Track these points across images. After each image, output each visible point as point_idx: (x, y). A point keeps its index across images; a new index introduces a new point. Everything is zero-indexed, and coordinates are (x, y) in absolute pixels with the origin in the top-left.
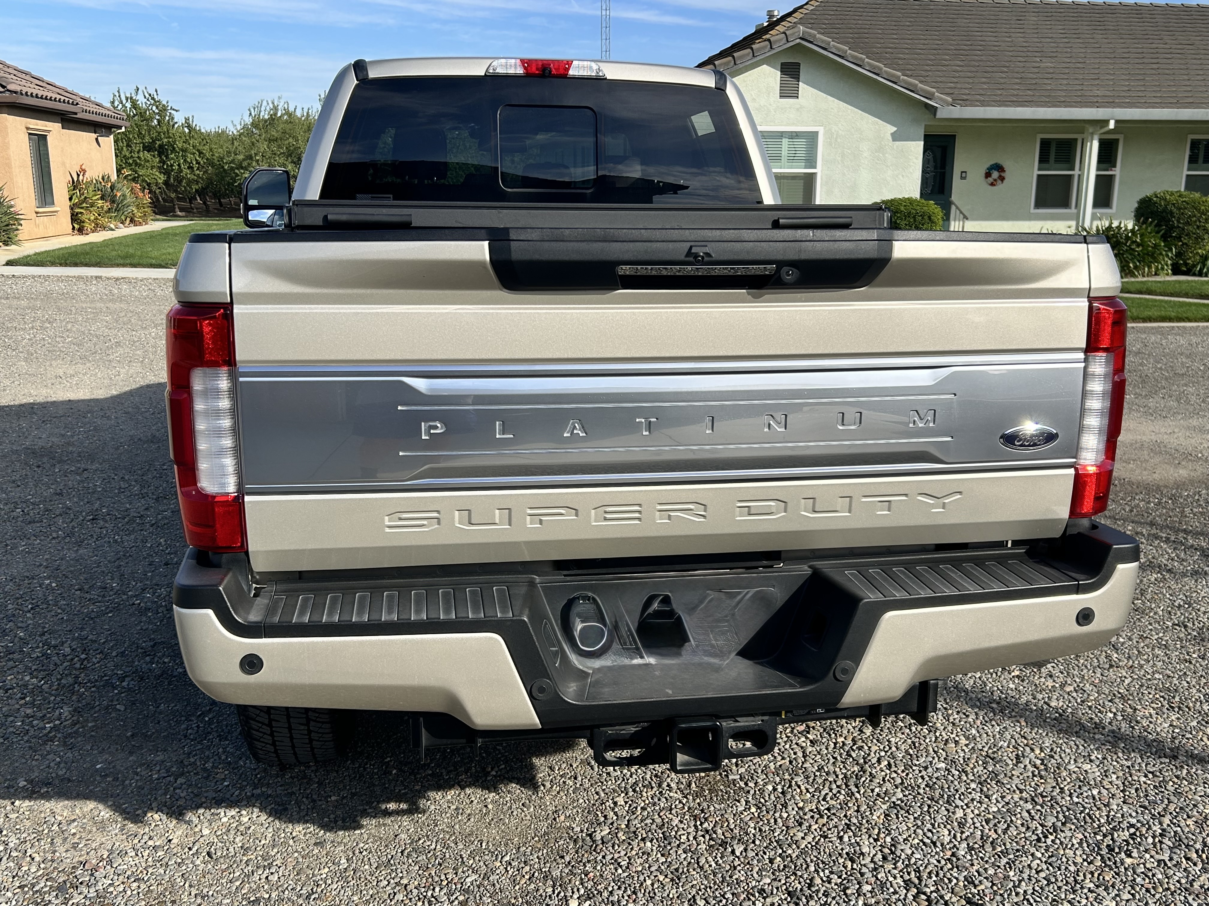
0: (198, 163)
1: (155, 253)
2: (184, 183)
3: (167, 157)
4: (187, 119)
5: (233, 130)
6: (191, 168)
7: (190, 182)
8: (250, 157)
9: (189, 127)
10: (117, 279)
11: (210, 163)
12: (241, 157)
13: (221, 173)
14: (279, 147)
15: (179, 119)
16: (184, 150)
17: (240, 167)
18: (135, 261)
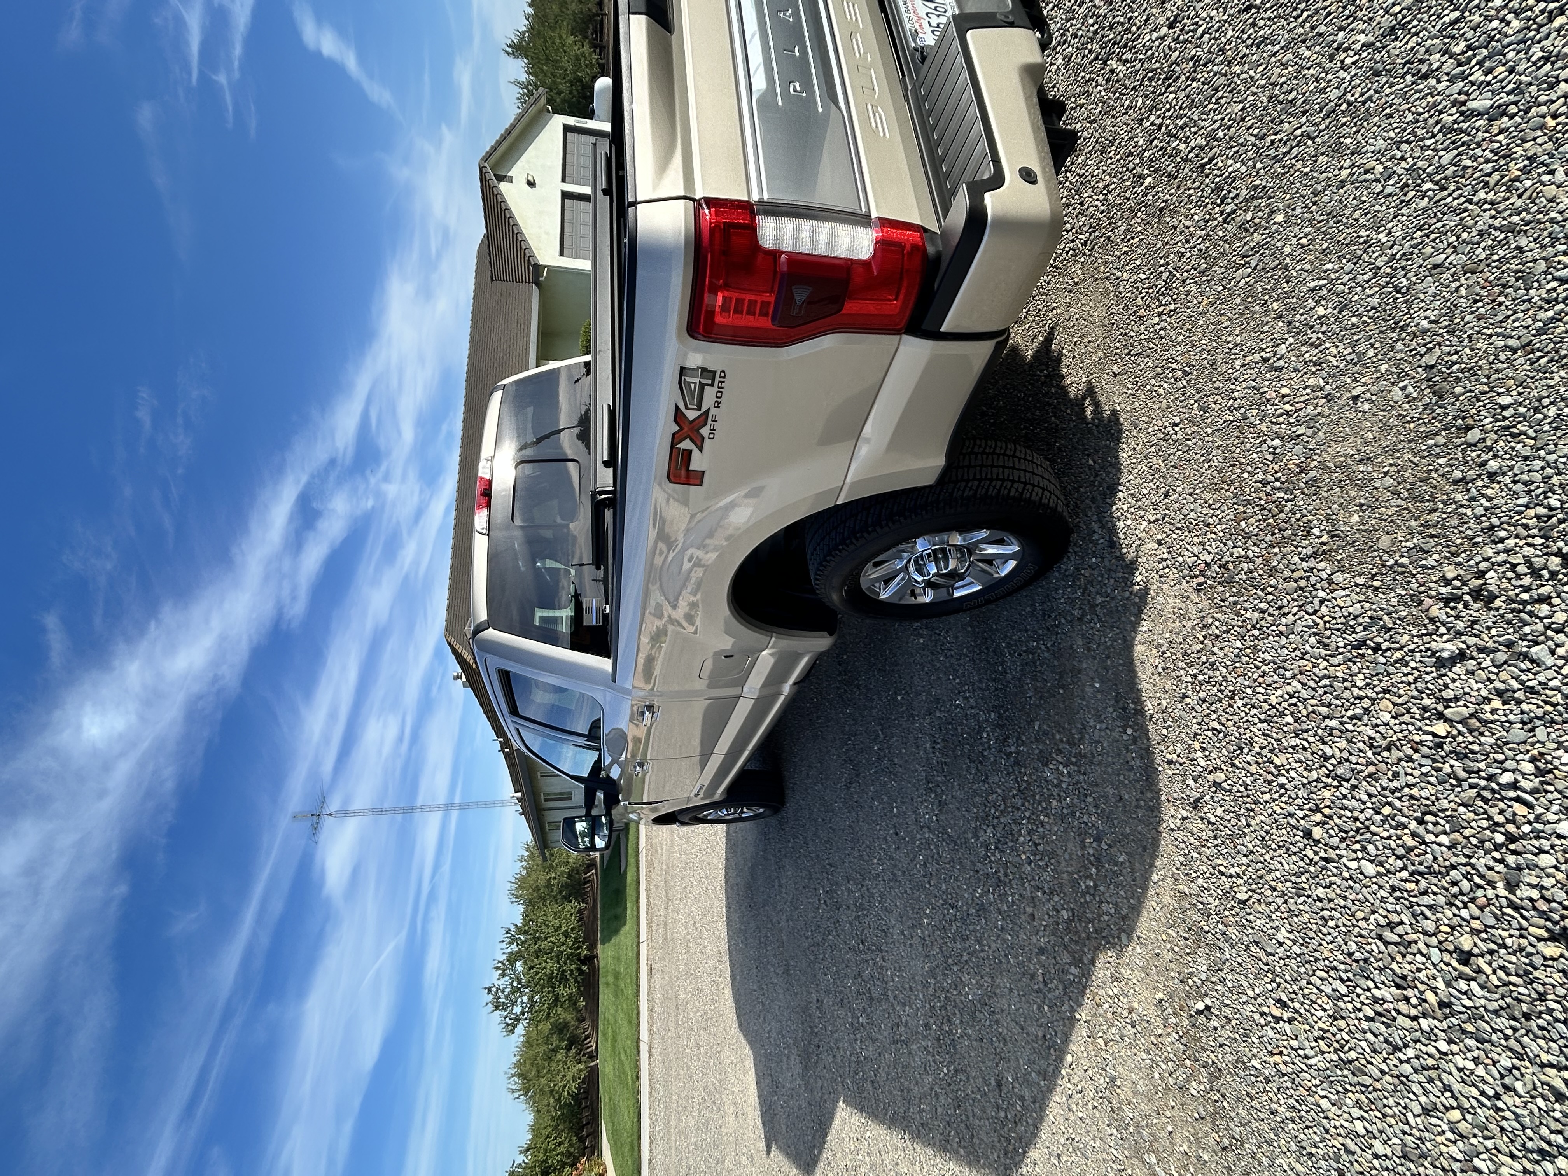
0: (556, 1138)
1: (629, 1125)
2: (572, 1150)
3: (550, 1167)
4: (521, 1152)
5: (529, 1118)
6: (560, 1144)
7: (571, 1145)
8: (552, 1091)
9: (527, 1150)
10: (651, 1142)
11: (556, 1128)
12: (552, 1100)
13: (562, 1118)
14: (544, 1068)
15: (520, 1159)
16: (546, 1151)
17: (559, 1100)
18: (635, 1137)
